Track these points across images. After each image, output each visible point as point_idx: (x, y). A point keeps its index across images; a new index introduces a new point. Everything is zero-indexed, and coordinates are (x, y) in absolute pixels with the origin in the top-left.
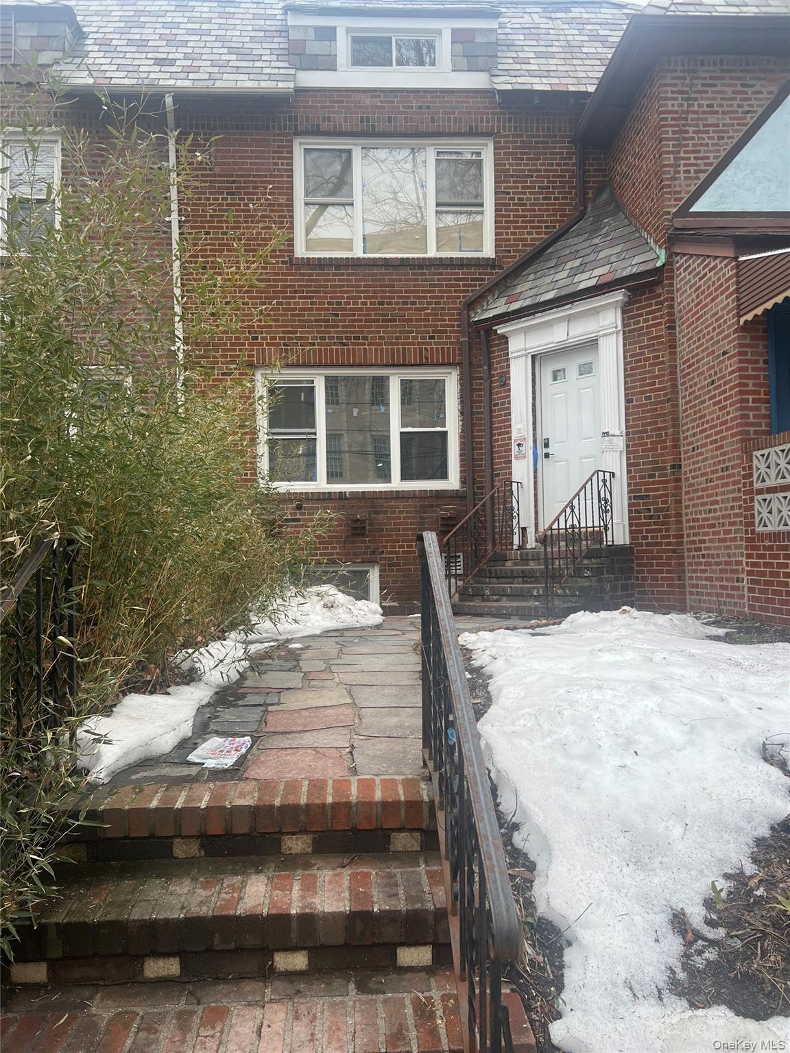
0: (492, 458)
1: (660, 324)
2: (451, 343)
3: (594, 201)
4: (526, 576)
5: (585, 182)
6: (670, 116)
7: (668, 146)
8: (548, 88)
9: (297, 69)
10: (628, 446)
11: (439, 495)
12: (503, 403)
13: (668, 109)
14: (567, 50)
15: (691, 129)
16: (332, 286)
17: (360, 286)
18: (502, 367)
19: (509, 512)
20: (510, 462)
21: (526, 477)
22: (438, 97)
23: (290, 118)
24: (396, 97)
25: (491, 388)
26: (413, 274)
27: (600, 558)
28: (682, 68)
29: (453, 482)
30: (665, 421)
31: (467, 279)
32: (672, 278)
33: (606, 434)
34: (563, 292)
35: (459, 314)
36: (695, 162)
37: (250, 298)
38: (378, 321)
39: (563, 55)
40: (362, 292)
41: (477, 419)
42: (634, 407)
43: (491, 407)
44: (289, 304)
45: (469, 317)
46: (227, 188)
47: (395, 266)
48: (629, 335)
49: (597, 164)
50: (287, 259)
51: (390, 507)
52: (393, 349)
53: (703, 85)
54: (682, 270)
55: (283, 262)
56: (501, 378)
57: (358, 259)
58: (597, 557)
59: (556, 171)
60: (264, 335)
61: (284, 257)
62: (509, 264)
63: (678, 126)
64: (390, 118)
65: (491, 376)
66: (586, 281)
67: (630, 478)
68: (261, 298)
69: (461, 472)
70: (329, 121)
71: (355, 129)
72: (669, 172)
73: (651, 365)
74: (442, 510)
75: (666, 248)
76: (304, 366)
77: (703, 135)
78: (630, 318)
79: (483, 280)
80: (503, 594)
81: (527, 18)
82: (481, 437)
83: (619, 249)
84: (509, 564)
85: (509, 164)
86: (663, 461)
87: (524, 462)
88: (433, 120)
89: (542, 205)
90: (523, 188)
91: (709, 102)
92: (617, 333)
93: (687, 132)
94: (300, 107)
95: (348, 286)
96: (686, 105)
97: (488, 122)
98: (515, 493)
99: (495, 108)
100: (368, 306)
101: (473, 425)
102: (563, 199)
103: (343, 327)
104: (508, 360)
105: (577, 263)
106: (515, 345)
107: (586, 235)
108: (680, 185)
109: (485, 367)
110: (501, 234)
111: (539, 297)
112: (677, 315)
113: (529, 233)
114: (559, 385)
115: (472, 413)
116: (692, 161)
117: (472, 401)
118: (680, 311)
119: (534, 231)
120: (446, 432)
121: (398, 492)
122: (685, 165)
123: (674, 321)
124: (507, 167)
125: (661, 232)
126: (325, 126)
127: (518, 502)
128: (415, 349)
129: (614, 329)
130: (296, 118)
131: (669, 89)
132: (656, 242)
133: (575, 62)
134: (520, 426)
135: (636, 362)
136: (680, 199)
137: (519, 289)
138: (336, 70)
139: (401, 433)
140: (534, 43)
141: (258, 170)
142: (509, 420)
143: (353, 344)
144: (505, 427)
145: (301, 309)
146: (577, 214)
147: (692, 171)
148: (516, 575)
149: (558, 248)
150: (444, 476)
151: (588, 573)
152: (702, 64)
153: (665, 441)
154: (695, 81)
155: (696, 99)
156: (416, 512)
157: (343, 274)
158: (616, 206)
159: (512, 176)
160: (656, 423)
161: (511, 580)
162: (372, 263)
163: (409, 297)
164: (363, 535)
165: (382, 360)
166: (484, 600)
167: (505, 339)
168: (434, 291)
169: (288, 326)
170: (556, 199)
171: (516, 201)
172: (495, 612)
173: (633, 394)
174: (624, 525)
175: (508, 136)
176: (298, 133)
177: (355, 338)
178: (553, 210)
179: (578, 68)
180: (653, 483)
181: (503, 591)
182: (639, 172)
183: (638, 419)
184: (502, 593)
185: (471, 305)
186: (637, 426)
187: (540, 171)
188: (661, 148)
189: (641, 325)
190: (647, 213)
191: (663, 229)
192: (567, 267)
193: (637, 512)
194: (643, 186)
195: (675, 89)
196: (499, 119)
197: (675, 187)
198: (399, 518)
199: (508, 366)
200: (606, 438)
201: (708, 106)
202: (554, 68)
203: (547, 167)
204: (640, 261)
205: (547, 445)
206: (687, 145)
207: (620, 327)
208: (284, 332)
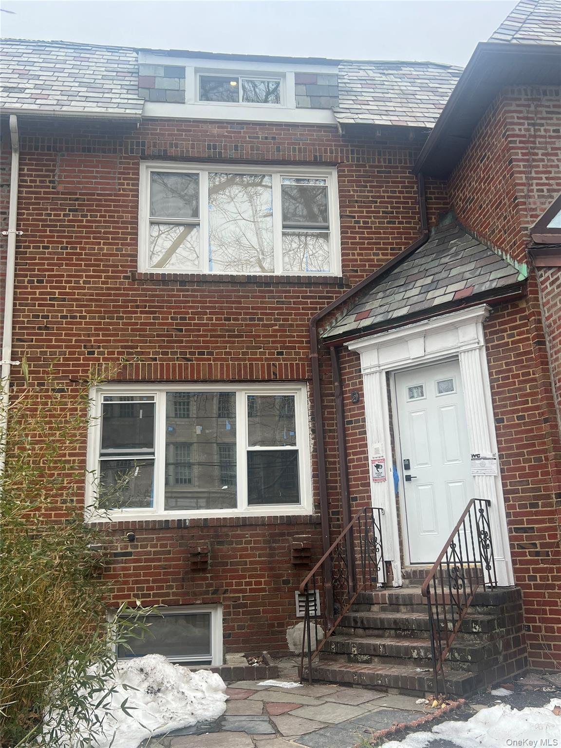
0: (348, 480)
1: (528, 339)
2: (300, 359)
3: (437, 225)
4: (401, 629)
5: (427, 208)
6: (518, 139)
7: (519, 166)
8: (389, 123)
9: (146, 101)
10: (502, 471)
11: (291, 522)
12: (357, 421)
13: (515, 133)
14: (402, 96)
15: (540, 152)
16: (176, 302)
17: (206, 302)
18: (354, 384)
19: (371, 545)
20: (368, 485)
21: (387, 503)
22: (284, 130)
23: (138, 144)
24: (243, 128)
25: (343, 405)
26: (260, 291)
27: (487, 606)
28: (526, 97)
29: (305, 506)
30: (544, 444)
31: (315, 297)
32: (536, 292)
33: (476, 457)
34: (417, 308)
35: (308, 331)
36: (547, 182)
37: (88, 312)
38: (224, 336)
39: (399, 100)
40: (208, 308)
41: (330, 437)
42: (505, 427)
43: (344, 425)
44: (131, 318)
45: (318, 334)
46: (71, 205)
47: (241, 284)
48: (493, 351)
49: (438, 193)
50: (129, 274)
51: (234, 536)
52: (239, 365)
53: (548, 112)
54: (548, 283)
55: (125, 278)
56: (354, 394)
57: (204, 275)
58: (483, 605)
59: (399, 198)
60: (102, 350)
61: (126, 272)
62: (356, 284)
63: (527, 148)
64: (236, 147)
65: (342, 393)
66: (440, 297)
67: (508, 507)
68: (100, 312)
69: (315, 495)
70: (177, 147)
71: (202, 155)
72: (522, 191)
73: (520, 382)
74: (295, 539)
75: (527, 263)
76: (144, 381)
77: (552, 158)
78: (492, 333)
79: (331, 298)
80: (373, 654)
81: (362, 73)
82: (334, 456)
83: (472, 266)
84: (375, 608)
85: (354, 191)
86: (546, 489)
87: (385, 484)
88: (278, 150)
89: (387, 228)
90: (367, 212)
91: (555, 128)
92: (480, 348)
93: (537, 154)
94: (148, 134)
95: (193, 302)
96: (532, 129)
97: (331, 152)
98: (377, 521)
99: (339, 141)
100: (214, 321)
101: (325, 444)
102: (407, 223)
103: (187, 342)
104: (361, 376)
105: (429, 280)
106: (367, 361)
107: (434, 255)
108: (535, 203)
109: (336, 384)
110: (348, 255)
111: (390, 314)
112: (546, 330)
113: (374, 254)
114: (418, 403)
115: (324, 431)
116: (544, 181)
117: (324, 419)
118: (549, 326)
119: (380, 252)
120: (296, 451)
121: (244, 519)
122: (537, 184)
123: (543, 336)
124: (352, 193)
125: (518, 247)
126: (172, 151)
127: (380, 531)
128: (263, 365)
129: (477, 345)
130: (143, 144)
131: (515, 115)
132: (514, 258)
133: (410, 105)
134: (377, 445)
135: (504, 379)
136: (537, 216)
137: (368, 307)
138: (184, 103)
139: (248, 452)
140: (372, 90)
141: (102, 189)
142: (365, 439)
143: (197, 359)
144: (361, 446)
145: (142, 324)
146: (422, 237)
147: (545, 190)
148: (386, 626)
149: (405, 268)
150: (294, 498)
151: (477, 629)
152: (545, 94)
153: (546, 466)
154: (540, 109)
155: (542, 125)
156: (265, 542)
157: (188, 290)
158: (462, 229)
159: (357, 202)
160: (534, 445)
161: (380, 632)
162: (218, 280)
163: (256, 314)
164: (204, 570)
165: (228, 375)
166: (350, 660)
167: (356, 355)
168: (282, 308)
169: (127, 341)
170: (400, 223)
171: (362, 225)
172: (368, 682)
173: (503, 413)
174: (507, 563)
175: (352, 166)
176: (144, 158)
177: (200, 354)
178: (398, 233)
179: (414, 110)
180: (536, 514)
181: (375, 650)
182: (486, 194)
183: (512, 441)
184: (372, 652)
185: (319, 322)
186: (511, 448)
187: (383, 197)
188: (512, 168)
189: (506, 340)
190: (500, 231)
191: (522, 244)
192: (417, 285)
193: (520, 546)
194: (492, 207)
195: (521, 115)
196: (342, 151)
197: (530, 204)
198: (246, 549)
199: (361, 383)
200: (477, 462)
201: (554, 131)
202: (392, 109)
203: (390, 194)
204: (499, 276)
205: (407, 467)
206: (538, 166)
207: (482, 343)
208: (122, 347)
